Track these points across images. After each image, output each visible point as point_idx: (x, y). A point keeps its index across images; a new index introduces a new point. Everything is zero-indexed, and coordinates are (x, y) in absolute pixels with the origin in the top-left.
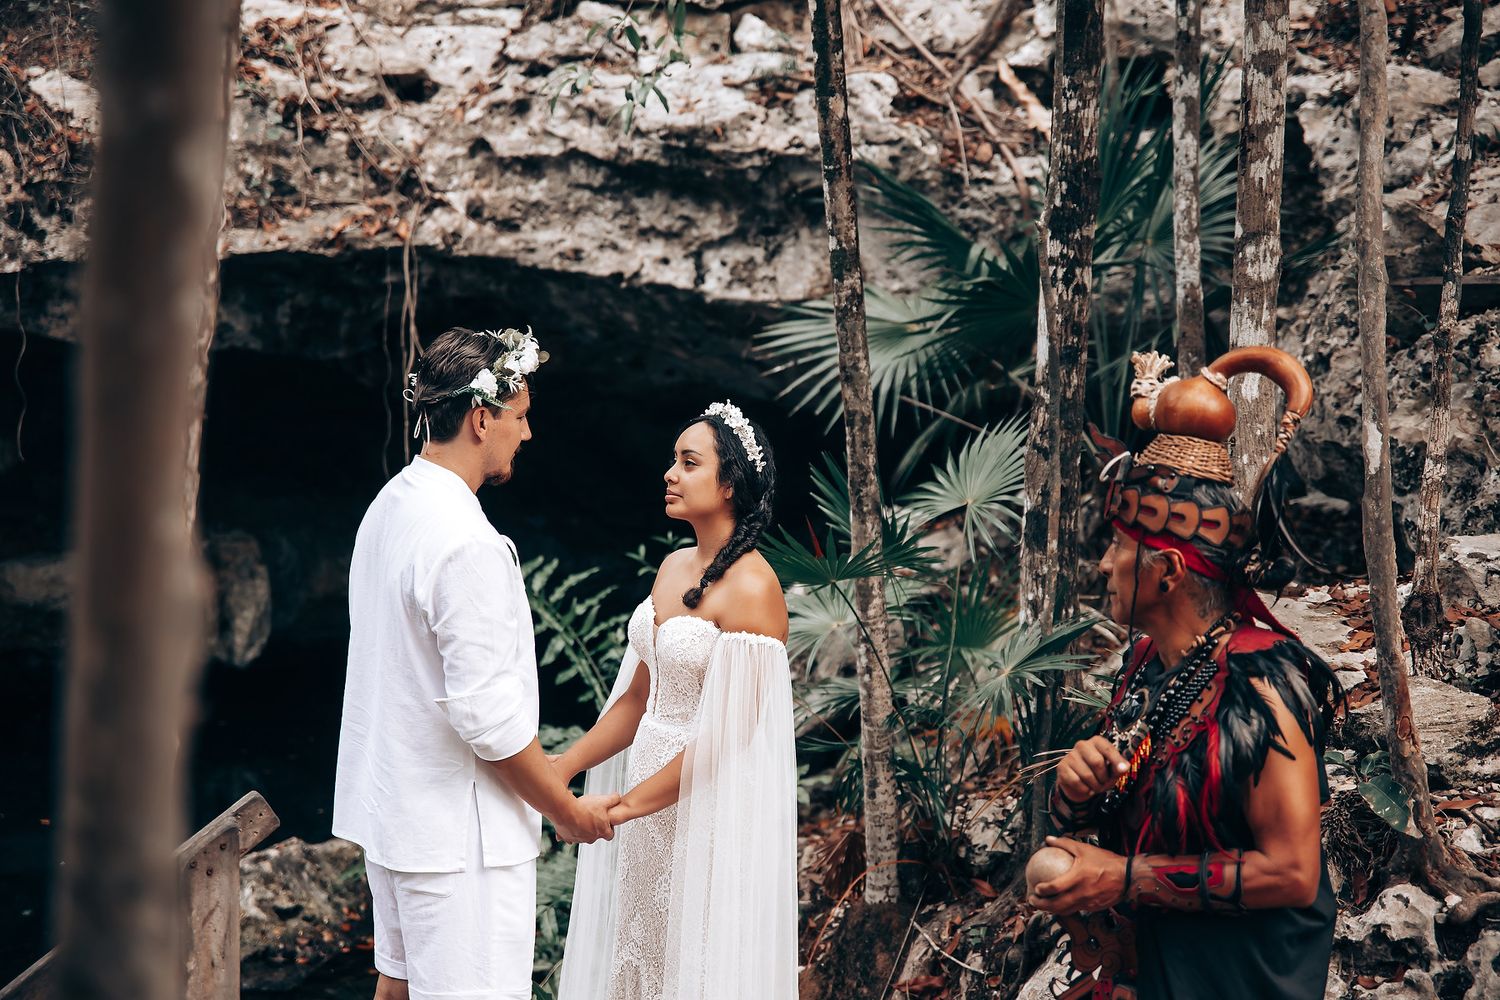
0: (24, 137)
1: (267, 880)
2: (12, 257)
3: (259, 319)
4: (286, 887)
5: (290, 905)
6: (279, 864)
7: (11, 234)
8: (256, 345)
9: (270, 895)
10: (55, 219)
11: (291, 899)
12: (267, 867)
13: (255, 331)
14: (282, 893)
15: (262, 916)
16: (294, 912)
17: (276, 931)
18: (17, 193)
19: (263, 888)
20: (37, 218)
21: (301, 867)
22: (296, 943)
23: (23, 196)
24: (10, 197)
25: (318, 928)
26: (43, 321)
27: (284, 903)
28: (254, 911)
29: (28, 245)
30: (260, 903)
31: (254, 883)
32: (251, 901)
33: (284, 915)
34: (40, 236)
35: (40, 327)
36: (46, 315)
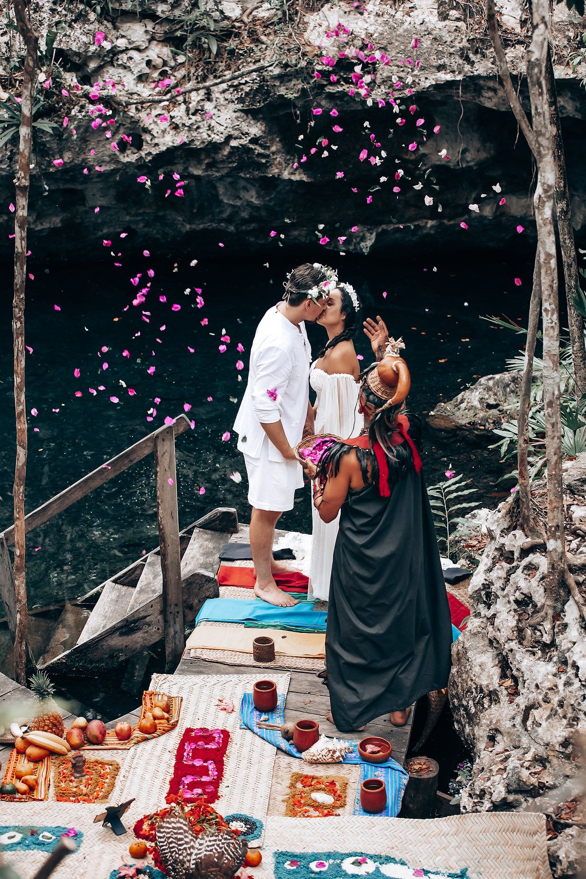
0: (472, 16)
1: (489, 389)
2: (460, 73)
3: (578, 105)
4: (495, 394)
5: (494, 403)
6: (497, 383)
7: (461, 62)
8: (578, 116)
9: (487, 396)
10: (479, 56)
11: (495, 400)
12: (491, 383)
13: (576, 110)
14: (492, 396)
15: (479, 406)
16: (495, 406)
17: (481, 414)
18: (465, 43)
19: (485, 393)
20: (471, 55)
21: (508, 385)
22: (487, 421)
23: (467, 45)
24: (461, 45)
25: (502, 416)
26: (482, 99)
27: (492, 402)
28: (476, 403)
29: (467, 68)
30: (481, 400)
31: (481, 390)
32: (477, 398)
33: (490, 407)
34: (472, 63)
35: (480, 101)
36: (483, 96)
